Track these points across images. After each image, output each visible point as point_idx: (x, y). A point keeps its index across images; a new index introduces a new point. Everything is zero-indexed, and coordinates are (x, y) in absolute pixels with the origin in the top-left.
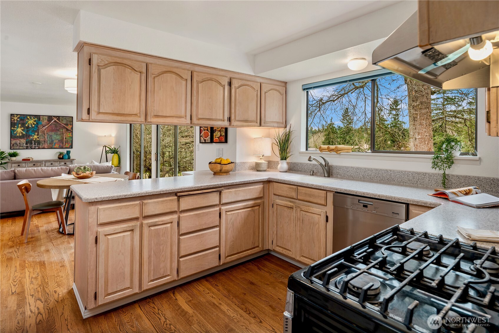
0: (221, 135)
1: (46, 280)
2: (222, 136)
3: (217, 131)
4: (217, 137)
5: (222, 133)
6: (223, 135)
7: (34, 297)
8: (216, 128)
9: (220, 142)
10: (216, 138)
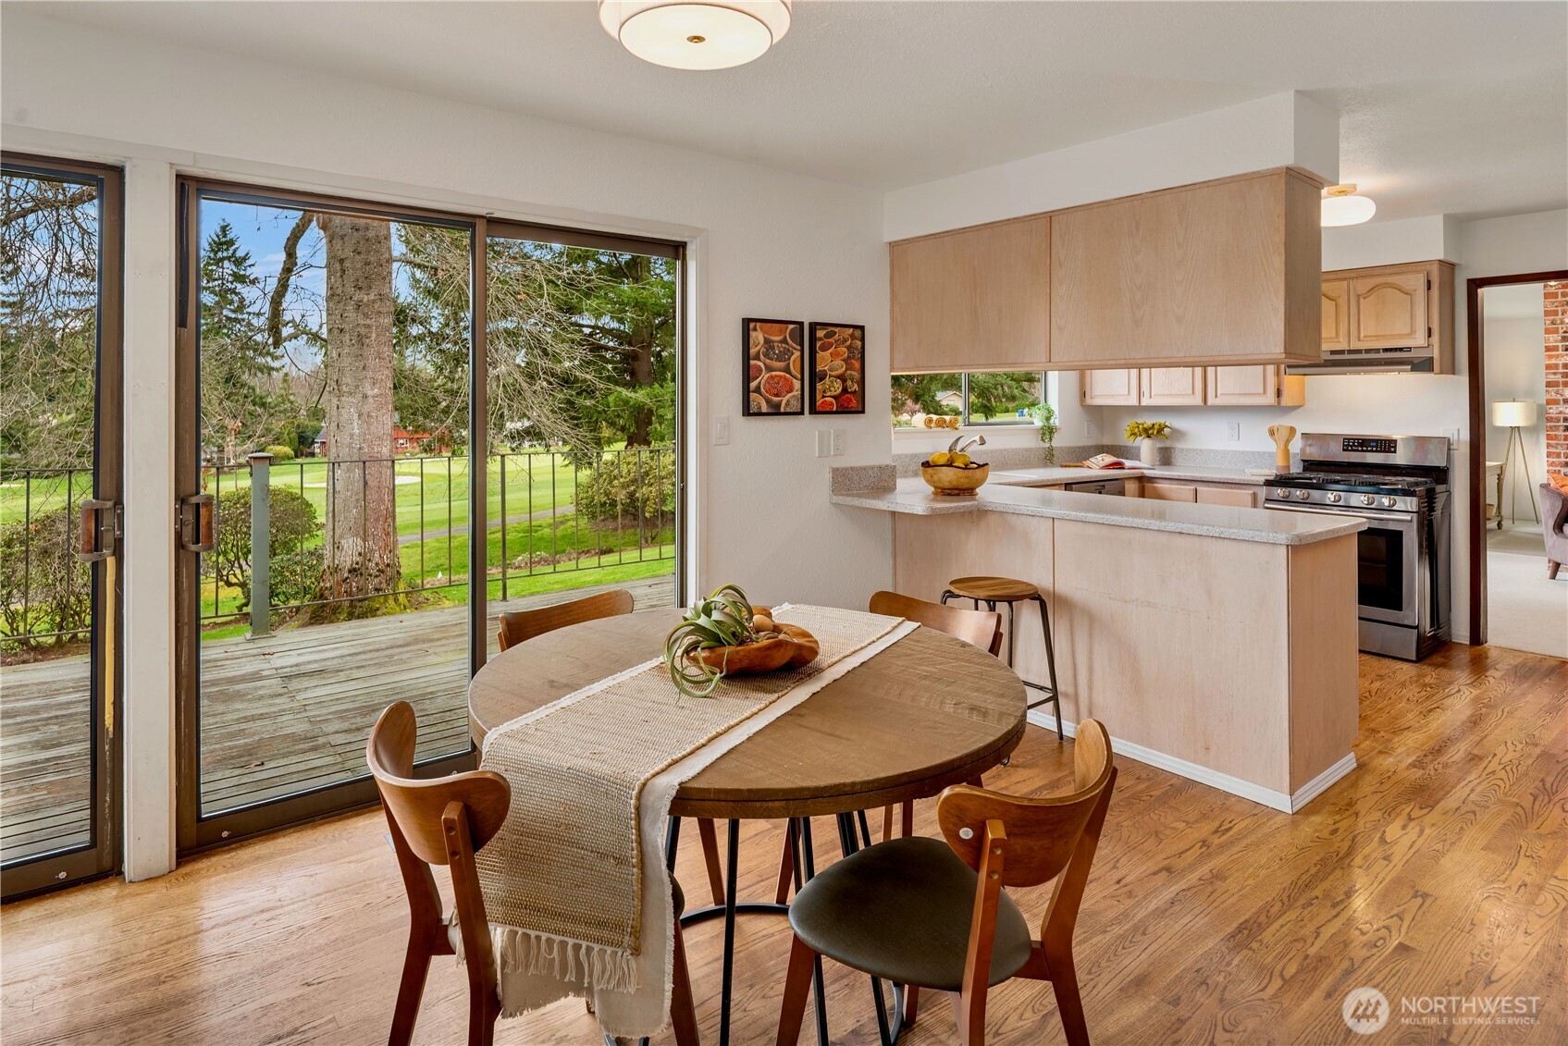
0: (845, 390)
1: (1313, 870)
2: (848, 392)
3: (830, 376)
4: (829, 394)
5: (849, 383)
6: (853, 389)
7: (1390, 852)
8: (826, 368)
9: (844, 410)
10: (824, 397)
